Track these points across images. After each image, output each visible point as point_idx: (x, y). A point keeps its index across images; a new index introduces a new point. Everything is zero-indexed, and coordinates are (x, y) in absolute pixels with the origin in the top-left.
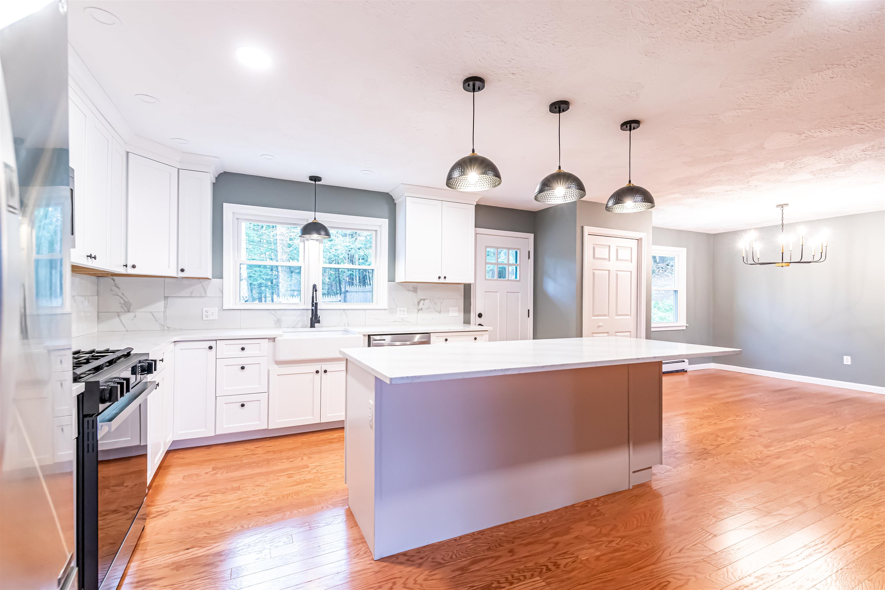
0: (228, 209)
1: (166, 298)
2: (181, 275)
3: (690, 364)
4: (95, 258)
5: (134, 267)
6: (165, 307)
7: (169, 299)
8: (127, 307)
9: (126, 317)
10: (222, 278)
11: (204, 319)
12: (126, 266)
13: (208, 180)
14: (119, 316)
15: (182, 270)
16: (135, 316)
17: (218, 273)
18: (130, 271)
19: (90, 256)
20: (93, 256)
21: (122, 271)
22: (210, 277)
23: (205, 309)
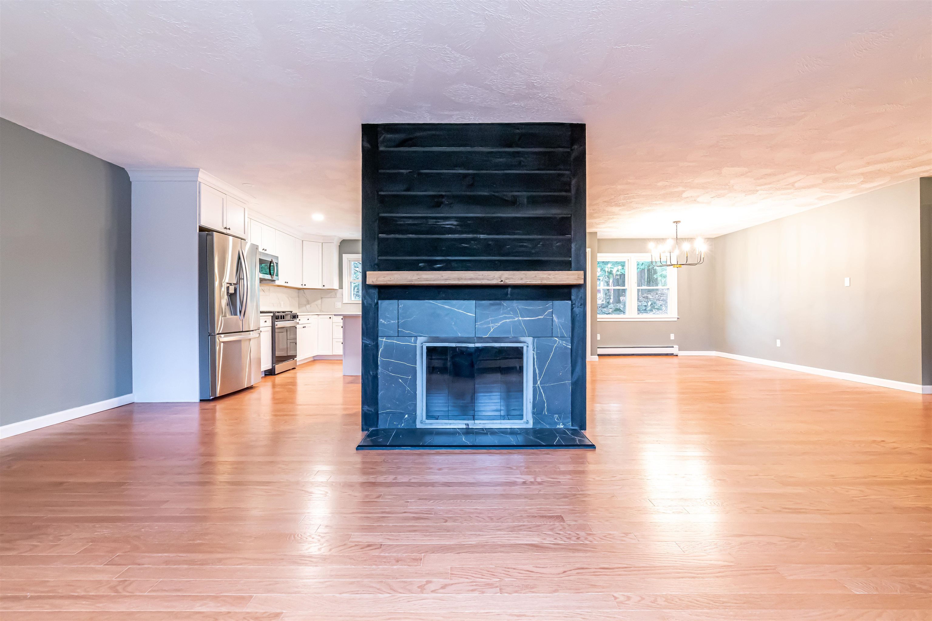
0: (344, 256)
1: (322, 298)
2: (324, 288)
3: (680, 350)
4: (287, 283)
5: (305, 285)
6: (321, 302)
7: (323, 299)
8: (308, 302)
9: (308, 306)
10: (342, 289)
11: (336, 307)
12: (302, 285)
13: (336, 243)
14: (305, 306)
15: (324, 286)
16: (311, 306)
17: (341, 287)
18: (304, 287)
19: (286, 282)
20: (287, 282)
21: (301, 287)
22: (338, 289)
23: (336, 303)
